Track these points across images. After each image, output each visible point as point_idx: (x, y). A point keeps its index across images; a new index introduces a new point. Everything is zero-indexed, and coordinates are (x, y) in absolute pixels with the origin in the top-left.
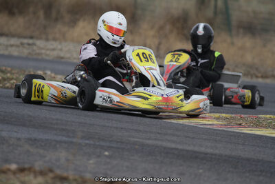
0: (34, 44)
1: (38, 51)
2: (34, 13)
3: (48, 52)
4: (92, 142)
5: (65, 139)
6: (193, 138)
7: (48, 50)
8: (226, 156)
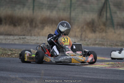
0: (25, 38)
1: (27, 41)
2: (25, 25)
3: (32, 41)
4: (51, 77)
5: (38, 76)
6: (97, 73)
7: (31, 40)
8: (111, 80)
